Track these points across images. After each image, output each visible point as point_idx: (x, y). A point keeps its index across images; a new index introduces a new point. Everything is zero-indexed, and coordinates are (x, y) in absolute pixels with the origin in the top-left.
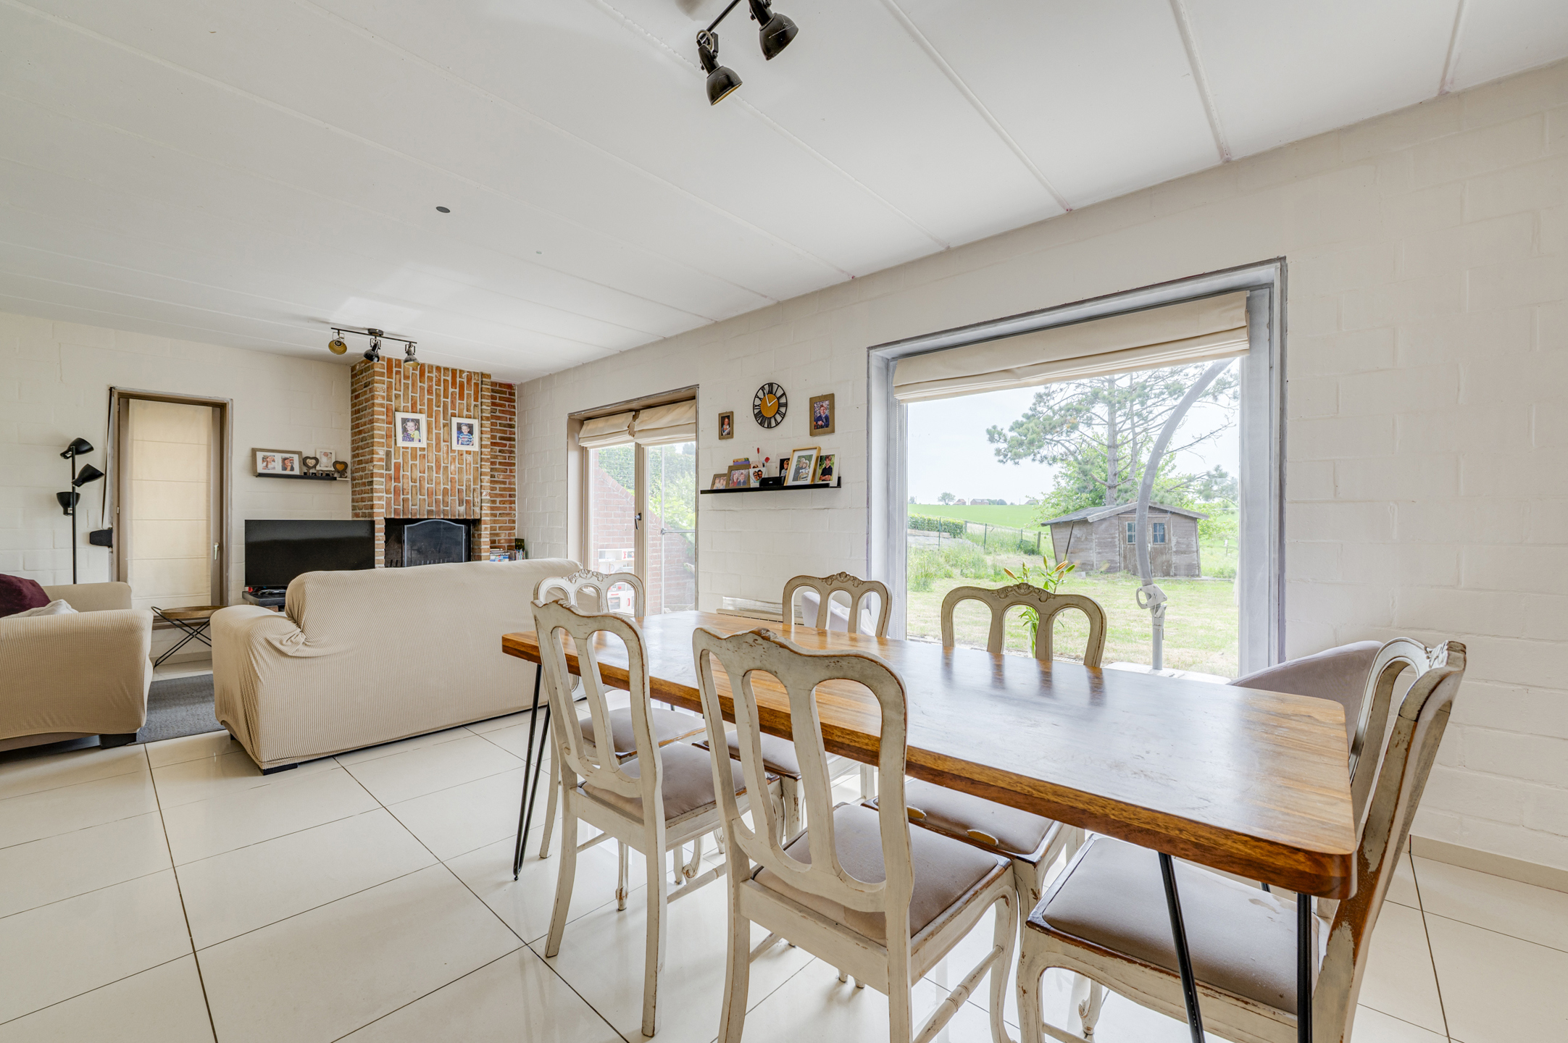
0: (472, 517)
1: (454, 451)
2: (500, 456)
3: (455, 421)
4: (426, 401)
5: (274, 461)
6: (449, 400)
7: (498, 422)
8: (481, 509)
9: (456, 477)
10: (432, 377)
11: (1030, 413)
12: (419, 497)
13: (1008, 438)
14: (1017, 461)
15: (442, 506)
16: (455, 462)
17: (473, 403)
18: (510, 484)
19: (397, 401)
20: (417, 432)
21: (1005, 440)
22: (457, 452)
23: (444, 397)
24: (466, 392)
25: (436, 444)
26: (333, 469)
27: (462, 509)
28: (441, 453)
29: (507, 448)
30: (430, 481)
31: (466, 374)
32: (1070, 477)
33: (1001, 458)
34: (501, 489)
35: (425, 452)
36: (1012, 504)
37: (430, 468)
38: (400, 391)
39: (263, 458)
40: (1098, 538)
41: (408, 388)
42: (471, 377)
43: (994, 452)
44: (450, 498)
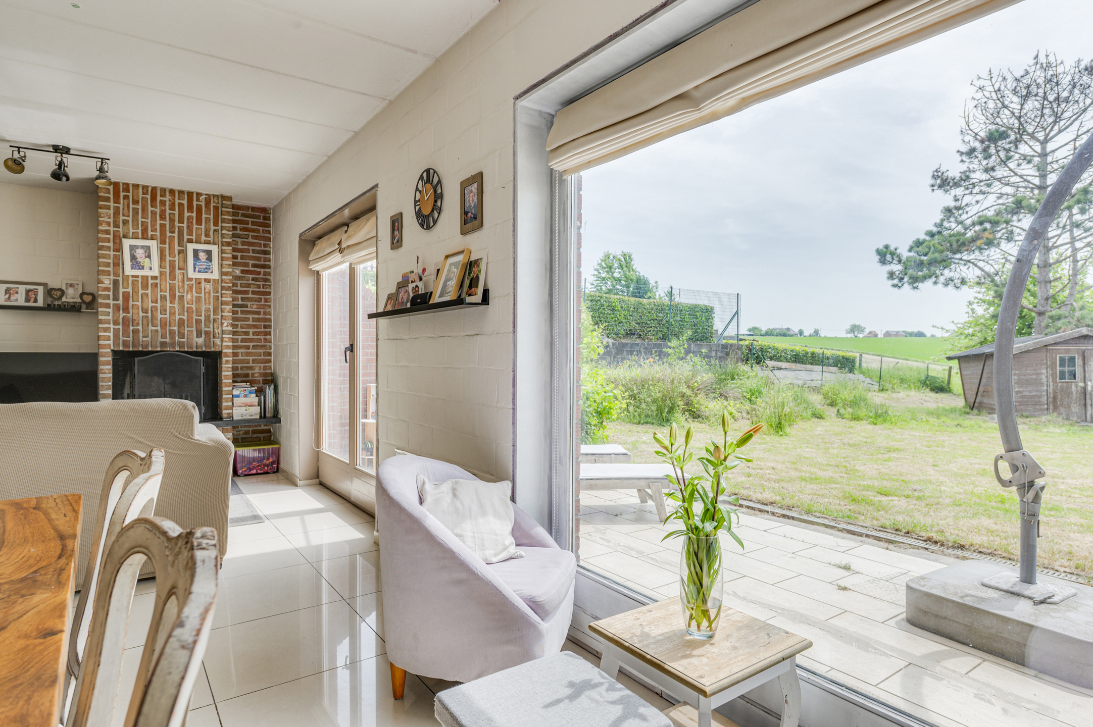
0: (212, 350)
1: (191, 279)
2: (253, 284)
3: (191, 247)
4: (158, 227)
5: (17, 293)
6: (185, 225)
7: (251, 248)
8: (222, 341)
9: (194, 307)
10: (165, 201)
11: (935, 230)
12: (151, 328)
13: (904, 259)
14: (915, 285)
15: (177, 338)
16: (192, 291)
17: (212, 228)
18: (265, 313)
19: (125, 227)
20: (148, 259)
21: (900, 261)
22: (194, 280)
23: (179, 222)
24: (204, 216)
25: (170, 272)
26: (79, 300)
27: (201, 340)
28: (176, 282)
29: (261, 276)
30: (164, 311)
31: (204, 197)
32: (990, 304)
33: (896, 281)
34: (254, 320)
35: (158, 281)
36: (932, 336)
37: (164, 298)
38: (129, 216)
39: (6, 290)
40: (1018, 375)
41: (138, 214)
42: (210, 200)
43: (886, 275)
44: (186, 329)
